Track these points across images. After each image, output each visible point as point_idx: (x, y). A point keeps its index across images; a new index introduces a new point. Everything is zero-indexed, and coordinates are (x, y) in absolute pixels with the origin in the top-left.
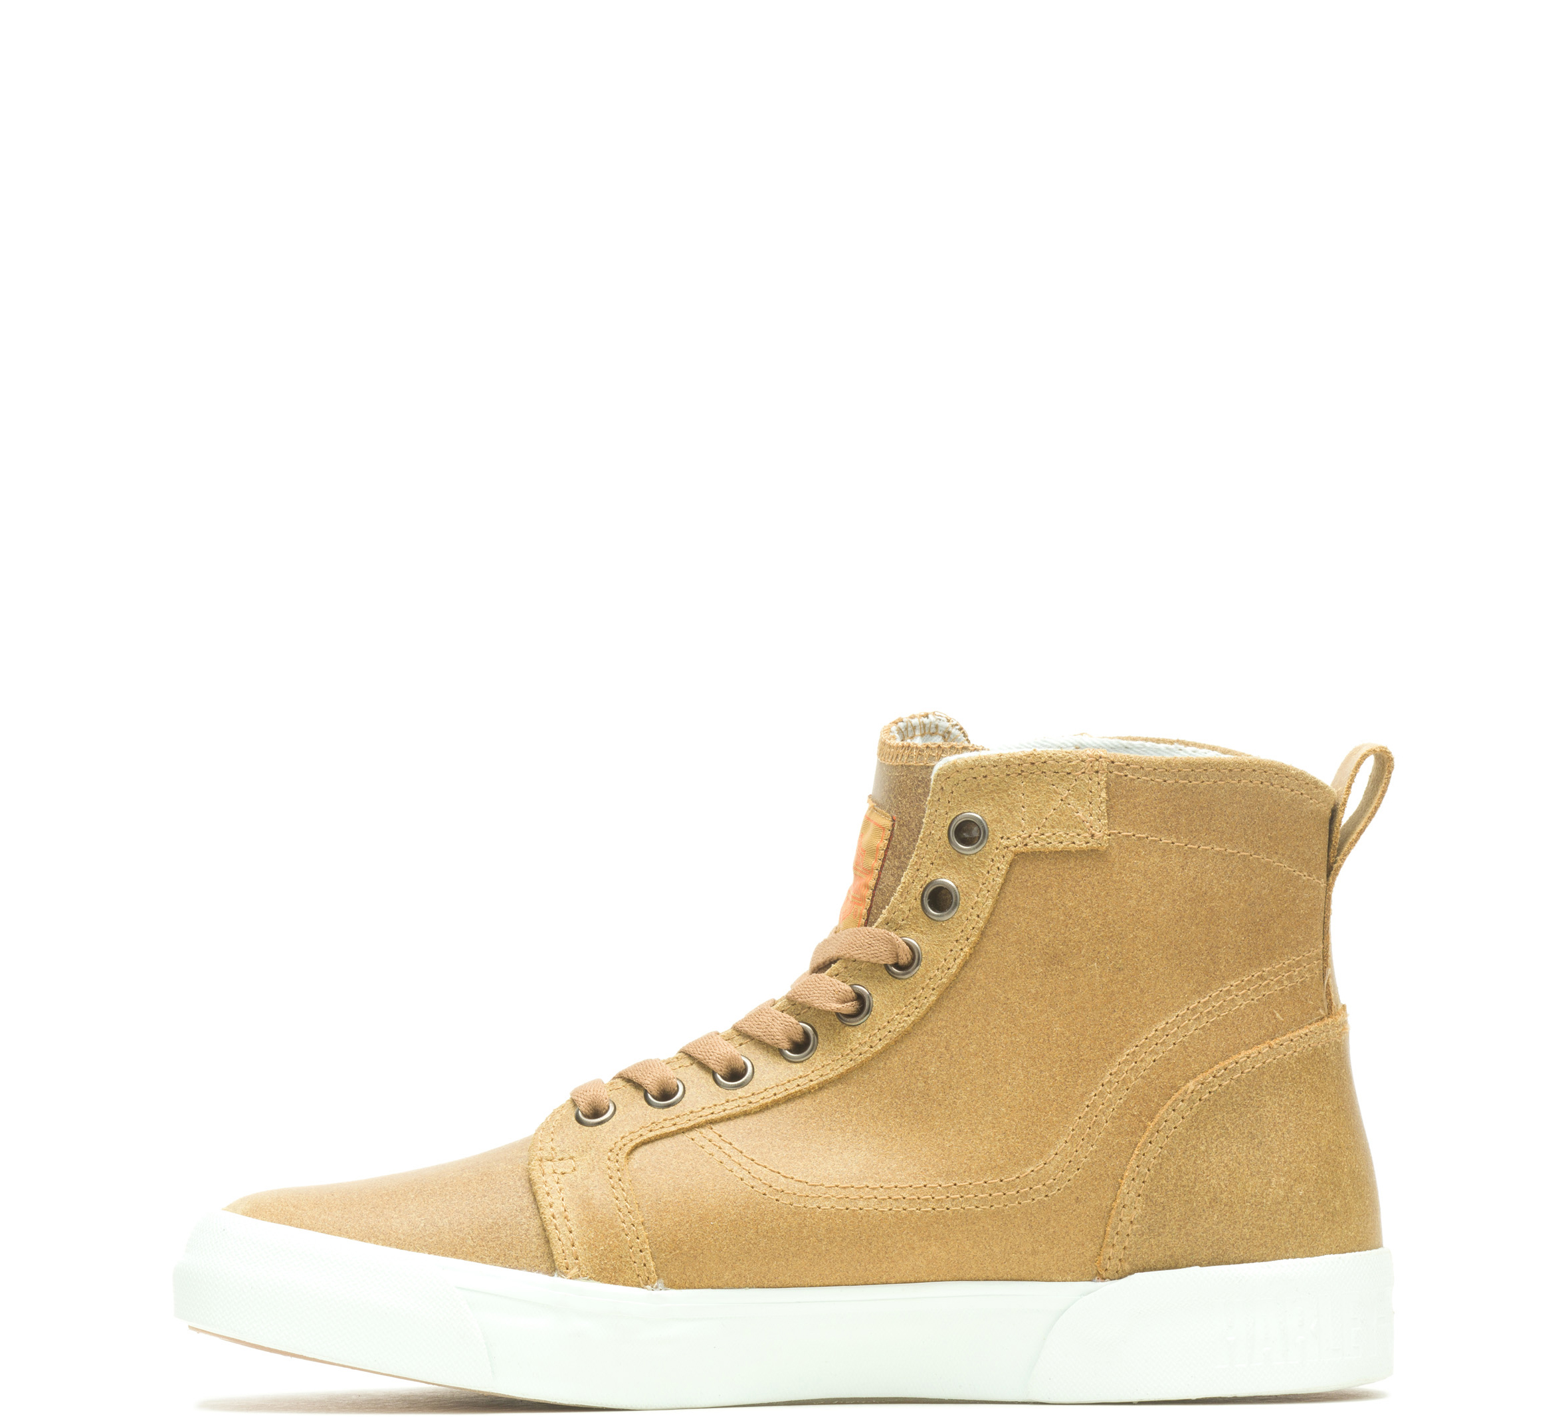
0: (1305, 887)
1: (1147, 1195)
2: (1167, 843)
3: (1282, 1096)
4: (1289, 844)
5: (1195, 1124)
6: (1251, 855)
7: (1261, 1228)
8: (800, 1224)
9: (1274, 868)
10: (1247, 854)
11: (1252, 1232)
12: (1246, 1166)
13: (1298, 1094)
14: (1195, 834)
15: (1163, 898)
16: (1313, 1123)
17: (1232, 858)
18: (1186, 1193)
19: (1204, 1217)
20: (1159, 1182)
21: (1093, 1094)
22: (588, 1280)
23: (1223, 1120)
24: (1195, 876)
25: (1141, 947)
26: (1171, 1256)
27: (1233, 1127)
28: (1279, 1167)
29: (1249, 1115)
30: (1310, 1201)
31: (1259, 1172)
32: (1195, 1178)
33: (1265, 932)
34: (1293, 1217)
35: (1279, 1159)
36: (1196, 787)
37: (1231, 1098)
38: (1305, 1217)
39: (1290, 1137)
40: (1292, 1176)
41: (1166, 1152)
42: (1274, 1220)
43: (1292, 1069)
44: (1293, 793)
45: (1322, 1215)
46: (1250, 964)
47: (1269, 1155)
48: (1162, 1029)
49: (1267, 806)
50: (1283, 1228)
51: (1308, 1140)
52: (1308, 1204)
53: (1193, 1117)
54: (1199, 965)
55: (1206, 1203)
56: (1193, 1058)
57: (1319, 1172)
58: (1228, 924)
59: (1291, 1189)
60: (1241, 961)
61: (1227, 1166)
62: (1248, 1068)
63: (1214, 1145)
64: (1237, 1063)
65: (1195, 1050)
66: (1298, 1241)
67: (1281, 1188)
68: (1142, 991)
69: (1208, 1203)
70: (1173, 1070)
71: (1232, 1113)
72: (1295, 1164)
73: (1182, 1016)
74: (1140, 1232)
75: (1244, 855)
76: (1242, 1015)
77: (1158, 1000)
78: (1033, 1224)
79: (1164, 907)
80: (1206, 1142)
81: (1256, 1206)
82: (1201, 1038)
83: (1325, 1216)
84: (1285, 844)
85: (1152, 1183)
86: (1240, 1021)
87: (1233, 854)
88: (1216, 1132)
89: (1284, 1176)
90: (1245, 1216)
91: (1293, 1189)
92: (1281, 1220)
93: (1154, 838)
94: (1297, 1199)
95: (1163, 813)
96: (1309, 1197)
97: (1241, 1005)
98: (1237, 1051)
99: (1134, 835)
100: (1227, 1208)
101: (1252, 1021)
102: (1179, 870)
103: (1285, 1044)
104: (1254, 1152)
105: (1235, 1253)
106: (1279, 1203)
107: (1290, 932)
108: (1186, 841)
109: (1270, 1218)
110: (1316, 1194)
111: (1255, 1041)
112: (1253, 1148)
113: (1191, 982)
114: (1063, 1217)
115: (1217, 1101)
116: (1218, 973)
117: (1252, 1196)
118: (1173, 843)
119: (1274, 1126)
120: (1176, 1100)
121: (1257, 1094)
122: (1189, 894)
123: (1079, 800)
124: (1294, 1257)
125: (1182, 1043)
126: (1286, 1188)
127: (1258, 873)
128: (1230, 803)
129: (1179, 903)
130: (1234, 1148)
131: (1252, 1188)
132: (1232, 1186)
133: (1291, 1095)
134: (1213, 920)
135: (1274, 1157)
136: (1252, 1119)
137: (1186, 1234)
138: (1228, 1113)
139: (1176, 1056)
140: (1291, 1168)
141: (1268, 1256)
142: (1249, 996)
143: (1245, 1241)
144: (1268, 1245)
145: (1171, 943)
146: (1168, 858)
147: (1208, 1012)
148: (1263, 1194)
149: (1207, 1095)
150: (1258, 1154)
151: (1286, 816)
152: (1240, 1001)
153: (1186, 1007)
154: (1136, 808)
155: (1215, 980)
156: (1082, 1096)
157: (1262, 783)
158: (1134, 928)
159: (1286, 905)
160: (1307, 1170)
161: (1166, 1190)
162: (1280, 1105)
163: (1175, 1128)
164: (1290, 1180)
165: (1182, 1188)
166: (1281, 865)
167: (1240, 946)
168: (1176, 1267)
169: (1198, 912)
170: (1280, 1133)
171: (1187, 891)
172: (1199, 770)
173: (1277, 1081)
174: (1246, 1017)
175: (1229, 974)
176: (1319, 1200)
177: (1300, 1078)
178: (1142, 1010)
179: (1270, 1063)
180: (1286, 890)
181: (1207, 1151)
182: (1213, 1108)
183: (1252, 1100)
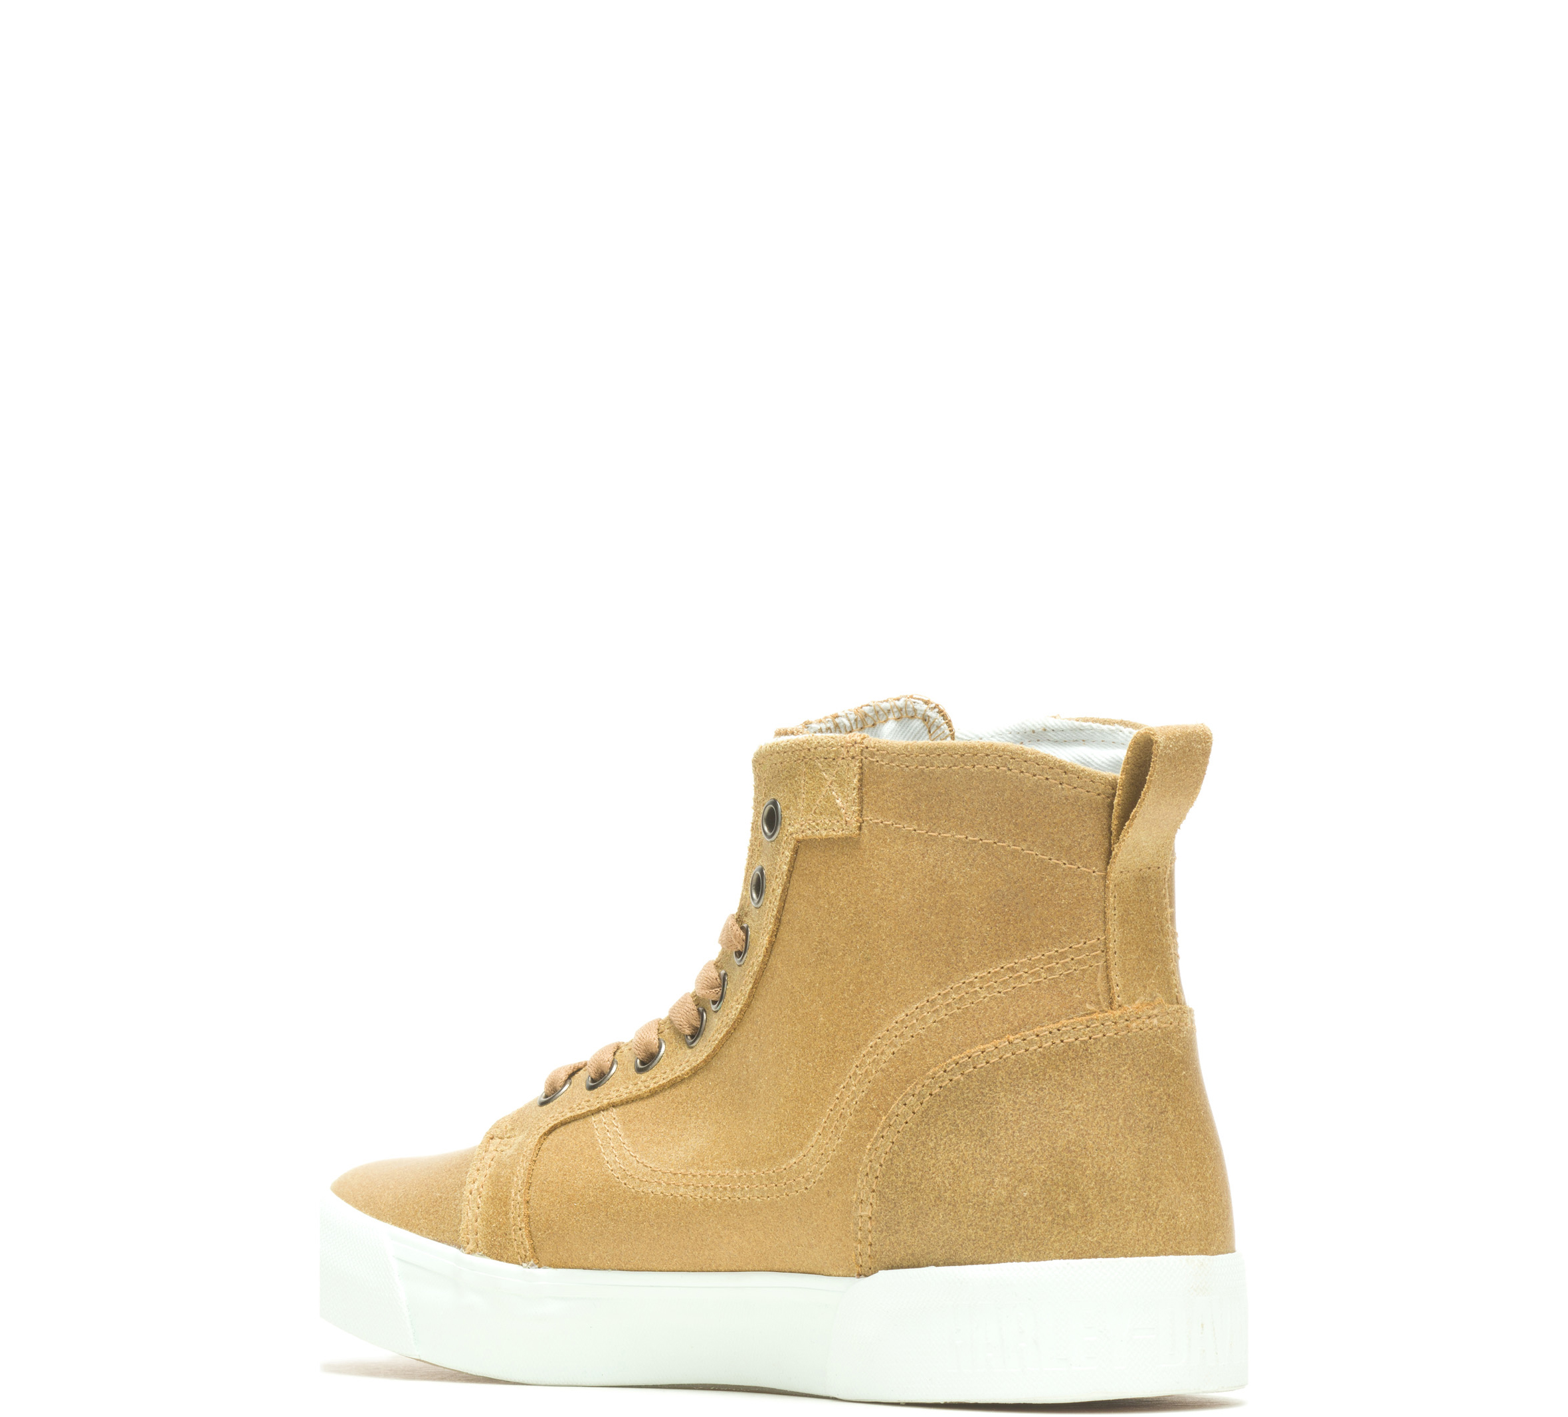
0: (1066, 876)
1: (880, 1191)
2: (910, 830)
3: (1019, 1093)
4: (1040, 831)
5: (926, 1120)
6: (995, 843)
7: (985, 1229)
8: (637, 1208)
9: (1023, 856)
10: (991, 841)
11: (976, 1233)
12: (971, 1164)
13: (1039, 1092)
14: (934, 821)
15: (904, 887)
16: (1052, 1122)
17: (973, 845)
18: (913, 1190)
19: (931, 1216)
20: (889, 1178)
21: (842, 1086)
22: (482, 1255)
23: (954, 1117)
24: (934, 864)
25: (884, 937)
26: (912, 1255)
27: (964, 1123)
28: (1004, 1166)
29: (980, 1112)
30: (1036, 1203)
31: (983, 1171)
32: (922, 1176)
33: (1017, 923)
34: (1016, 1218)
35: (1005, 1158)
36: (932, 772)
37: (962, 1093)
38: (1030, 1219)
39: (1020, 1136)
40: (1017, 1176)
41: (896, 1147)
42: (997, 1221)
43: (1034, 1065)
44: (1036, 778)
45: (1050, 1218)
46: (998, 956)
47: (995, 1154)
48: (902, 1021)
49: (1008, 791)
50: (1006, 1229)
51: (1041, 1139)
52: (1034, 1206)
53: (923, 1112)
54: (940, 956)
55: (931, 1201)
56: (929, 1052)
57: (1049, 1173)
58: (970, 914)
59: (1015, 1190)
60: (987, 952)
61: (952, 1164)
62: (981, 1063)
63: (943, 1142)
64: (969, 1058)
65: (931, 1044)
66: (1023, 1244)
67: (1004, 1188)
68: (885, 982)
69: (933, 1201)
70: (909, 1063)
71: (963, 1110)
72: (1021, 1164)
73: (921, 1008)
74: (880, 1229)
75: (987, 843)
76: (985, 1008)
77: (899, 992)
78: (801, 1217)
79: (905, 896)
80: (936, 1138)
81: (978, 1206)
82: (938, 1031)
83: (1054, 1219)
84: (1035, 831)
85: (884, 1179)
86: (981, 1015)
87: (975, 842)
88: (946, 1128)
89: (1008, 1176)
90: (968, 1216)
91: (1017, 1190)
92: (1003, 1221)
93: (898, 826)
94: (1021, 1200)
95: (906, 800)
96: (1035, 1198)
97: (984, 998)
98: (973, 1043)
99: (882, 822)
100: (951, 1207)
101: (995, 1014)
102: (919, 858)
103: (1028, 1039)
104: (980, 1150)
105: (965, 1254)
106: (1002, 1204)
107: (1049, 923)
108: (926, 828)
109: (993, 1219)
110: (1043, 1196)
111: (995, 1035)
112: (981, 1146)
113: (932, 973)
114: (821, 1211)
115: (948, 1097)
116: (960, 964)
117: (974, 1195)
118: (915, 830)
119: (1006, 1124)
120: (906, 1095)
121: (991, 1090)
122: (928, 883)
123: (840, 787)
124: (1019, 1261)
125: (919, 1036)
126: (1009, 1188)
127: (1004, 861)
128: (967, 789)
129: (918, 892)
130: (962, 1146)
131: (975, 1187)
132: (956, 1185)
133: (1029, 1092)
134: (953, 910)
135: (1000, 1156)
136: (983, 1116)
137: (919, 1232)
138: (959, 1109)
139: (912, 1049)
140: (1017, 1168)
141: (994, 1258)
142: (995, 988)
143: (971, 1241)
144: (993, 1247)
145: (912, 932)
146: (910, 846)
147: (948, 1004)
148: (985, 1194)
149: (938, 1090)
150: (984, 1152)
151: (1033, 802)
152: (983, 993)
153: (926, 999)
154: (884, 795)
155: (957, 972)
156: (834, 1088)
157: (998, 768)
158: (878, 917)
159: (1041, 895)
160: (1035, 1171)
161: (896, 1186)
162: (1015, 1102)
163: (907, 1123)
164: (1013, 1180)
165: (909, 1185)
166: (1032, 852)
167: (985, 937)
168: (919, 1266)
169: (937, 901)
170: (1011, 1131)
171: (927, 879)
172: (933, 755)
173: (1015, 1077)
174: (989, 1010)
175: (973, 966)
176: (1047, 1203)
177: (1045, 1075)
178: (884, 1001)
179: (1007, 1058)
180: (1042, 879)
181: (935, 1148)
182: (944, 1103)
183: (984, 1096)
